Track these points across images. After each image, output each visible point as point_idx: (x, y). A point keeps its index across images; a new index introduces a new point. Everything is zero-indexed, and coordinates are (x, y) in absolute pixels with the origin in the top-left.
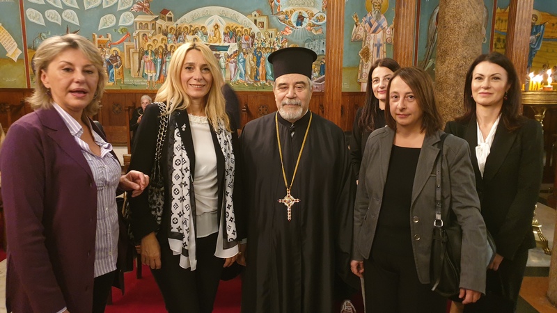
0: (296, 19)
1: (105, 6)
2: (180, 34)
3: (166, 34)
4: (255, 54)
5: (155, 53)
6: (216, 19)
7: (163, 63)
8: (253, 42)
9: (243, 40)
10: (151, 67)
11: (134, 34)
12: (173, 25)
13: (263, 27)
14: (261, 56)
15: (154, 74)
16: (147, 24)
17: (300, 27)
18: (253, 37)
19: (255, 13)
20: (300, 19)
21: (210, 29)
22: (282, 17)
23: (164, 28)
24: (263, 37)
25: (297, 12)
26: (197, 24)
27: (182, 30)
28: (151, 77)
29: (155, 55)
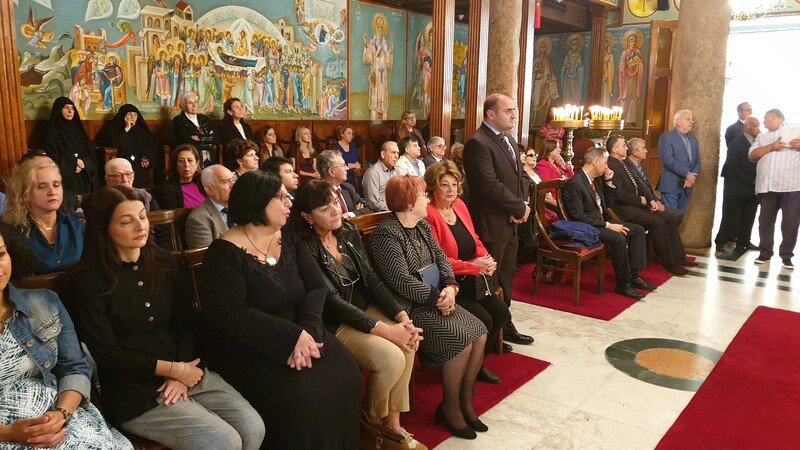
0: (319, 33)
2: (201, 40)
3: (184, 38)
4: (282, 73)
6: (242, 23)
8: (280, 57)
9: (271, 55)
10: (164, 86)
11: (141, 34)
12: (192, 25)
13: (289, 39)
14: (288, 76)
15: (169, 97)
17: (322, 43)
18: (280, 51)
19: (281, 21)
20: (323, 33)
22: (307, 29)
23: (181, 28)
24: (290, 52)
25: (320, 25)
27: (204, 34)
28: (165, 101)
29: (170, 68)
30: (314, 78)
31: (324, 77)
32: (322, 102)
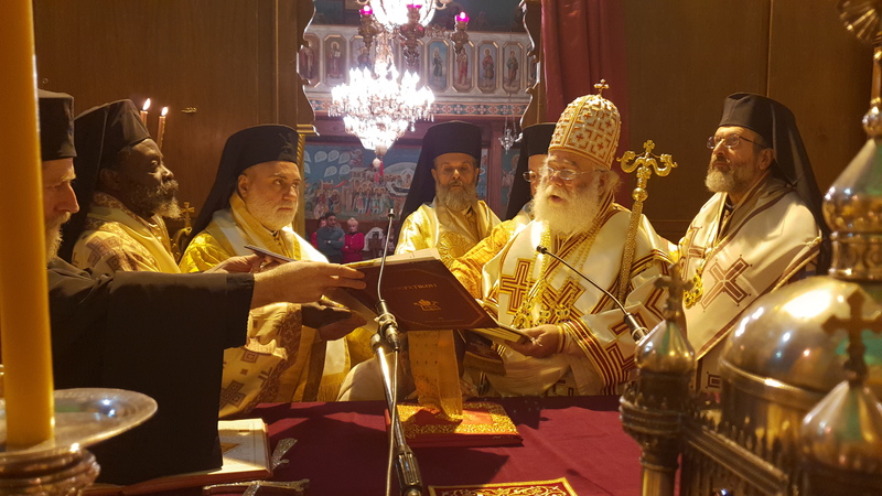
1: (330, 160)
5: (364, 194)
7: (369, 201)
16: (359, 174)
21: (404, 178)
26: (395, 175)
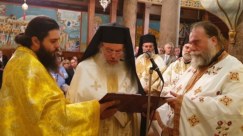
0: (67, 23)
2: (18, 25)
3: (12, 25)
5: (6, 32)
7: (9, 36)
10: (4, 39)
12: (15, 21)
15: (5, 41)
16: (3, 20)
17: (69, 26)
20: (69, 24)
22: (62, 22)
23: (11, 22)
26: (26, 22)
27: (19, 23)
28: (3, 42)
29: (6, 33)
30: (64, 38)
31: (69, 37)
32: (67, 46)
